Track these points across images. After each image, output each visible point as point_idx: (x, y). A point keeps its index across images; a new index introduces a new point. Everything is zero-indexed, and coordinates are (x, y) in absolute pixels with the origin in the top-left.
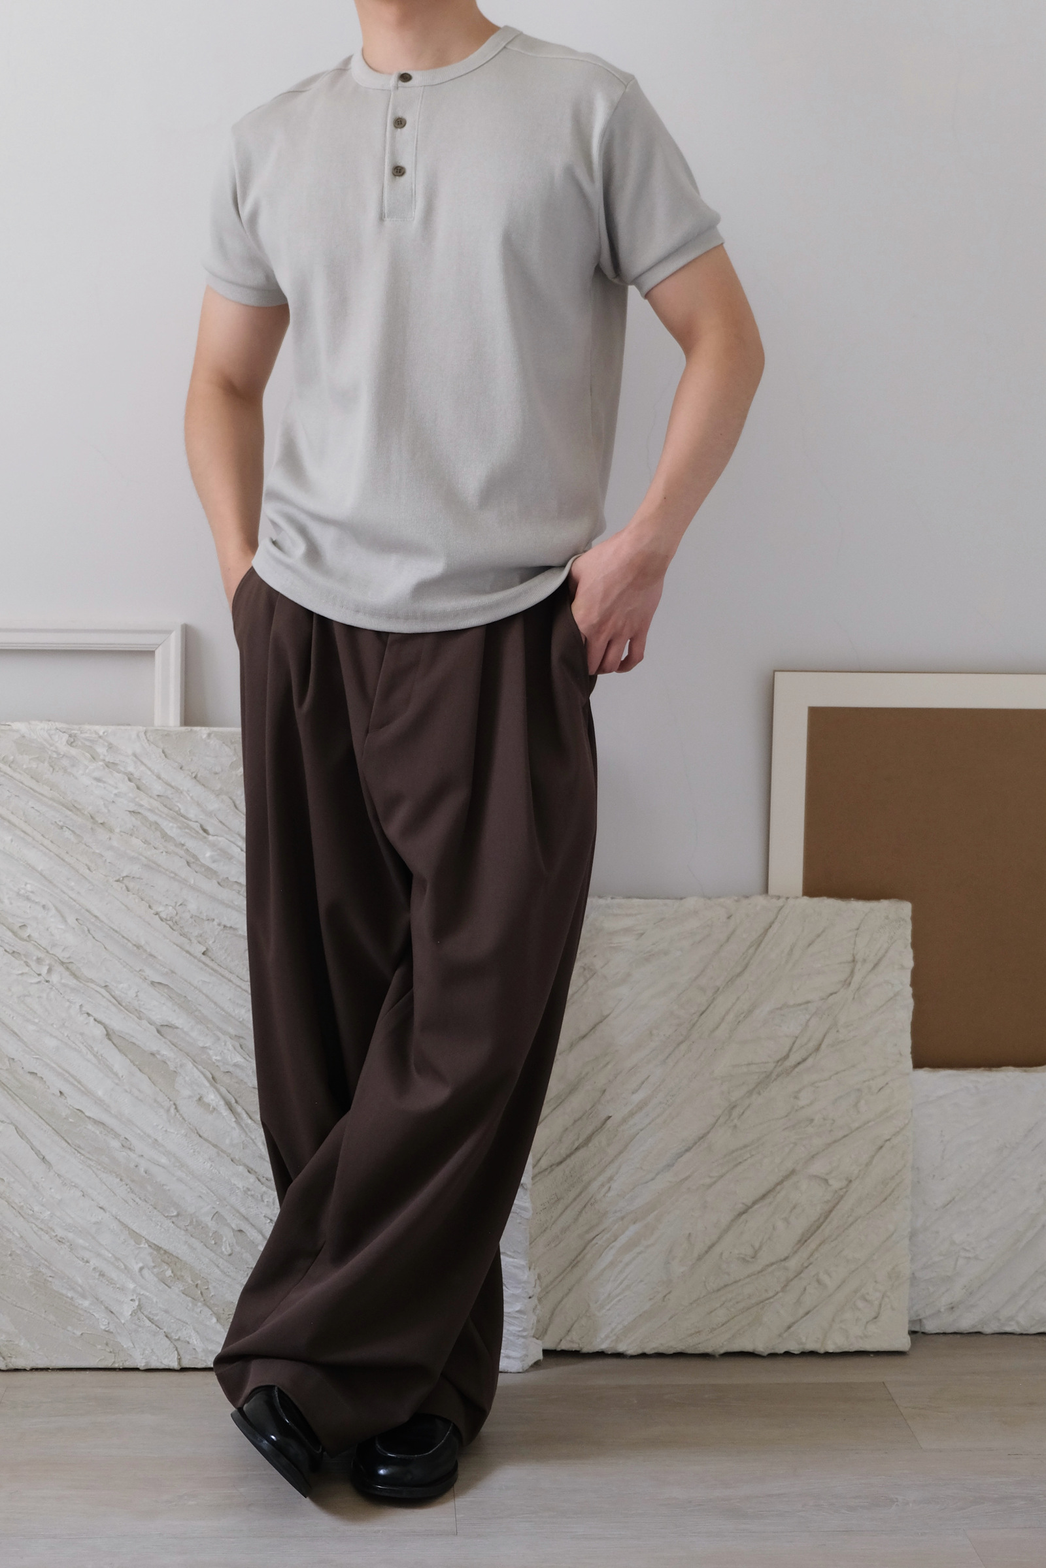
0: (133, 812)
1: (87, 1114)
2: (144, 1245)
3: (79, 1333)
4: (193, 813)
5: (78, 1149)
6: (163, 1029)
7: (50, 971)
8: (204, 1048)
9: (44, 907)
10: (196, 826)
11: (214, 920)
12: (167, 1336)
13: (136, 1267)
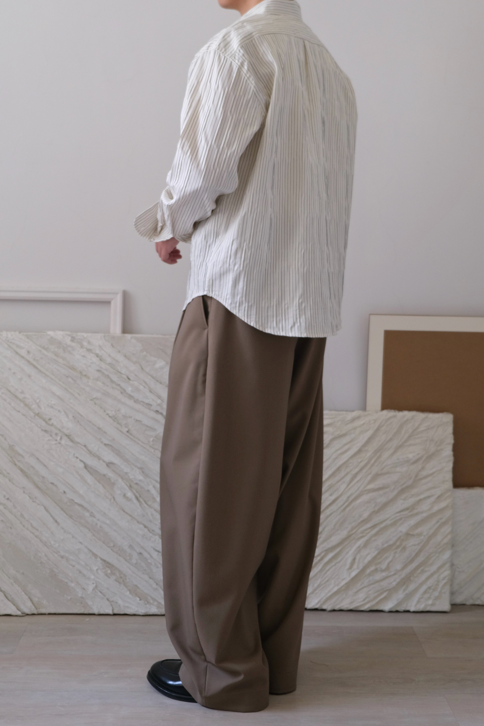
0: (98, 371)
1: (76, 501)
2: (99, 559)
3: (69, 598)
4: (123, 371)
5: (71, 517)
6: (109, 464)
7: (61, 439)
8: (126, 473)
9: (59, 411)
10: (125, 377)
11: (132, 417)
12: (108, 600)
13: (95, 568)
